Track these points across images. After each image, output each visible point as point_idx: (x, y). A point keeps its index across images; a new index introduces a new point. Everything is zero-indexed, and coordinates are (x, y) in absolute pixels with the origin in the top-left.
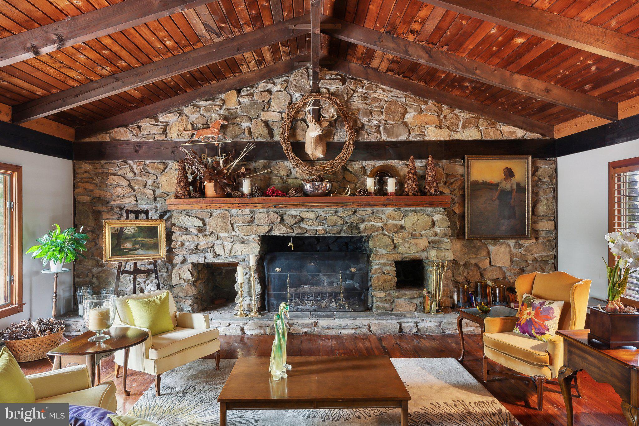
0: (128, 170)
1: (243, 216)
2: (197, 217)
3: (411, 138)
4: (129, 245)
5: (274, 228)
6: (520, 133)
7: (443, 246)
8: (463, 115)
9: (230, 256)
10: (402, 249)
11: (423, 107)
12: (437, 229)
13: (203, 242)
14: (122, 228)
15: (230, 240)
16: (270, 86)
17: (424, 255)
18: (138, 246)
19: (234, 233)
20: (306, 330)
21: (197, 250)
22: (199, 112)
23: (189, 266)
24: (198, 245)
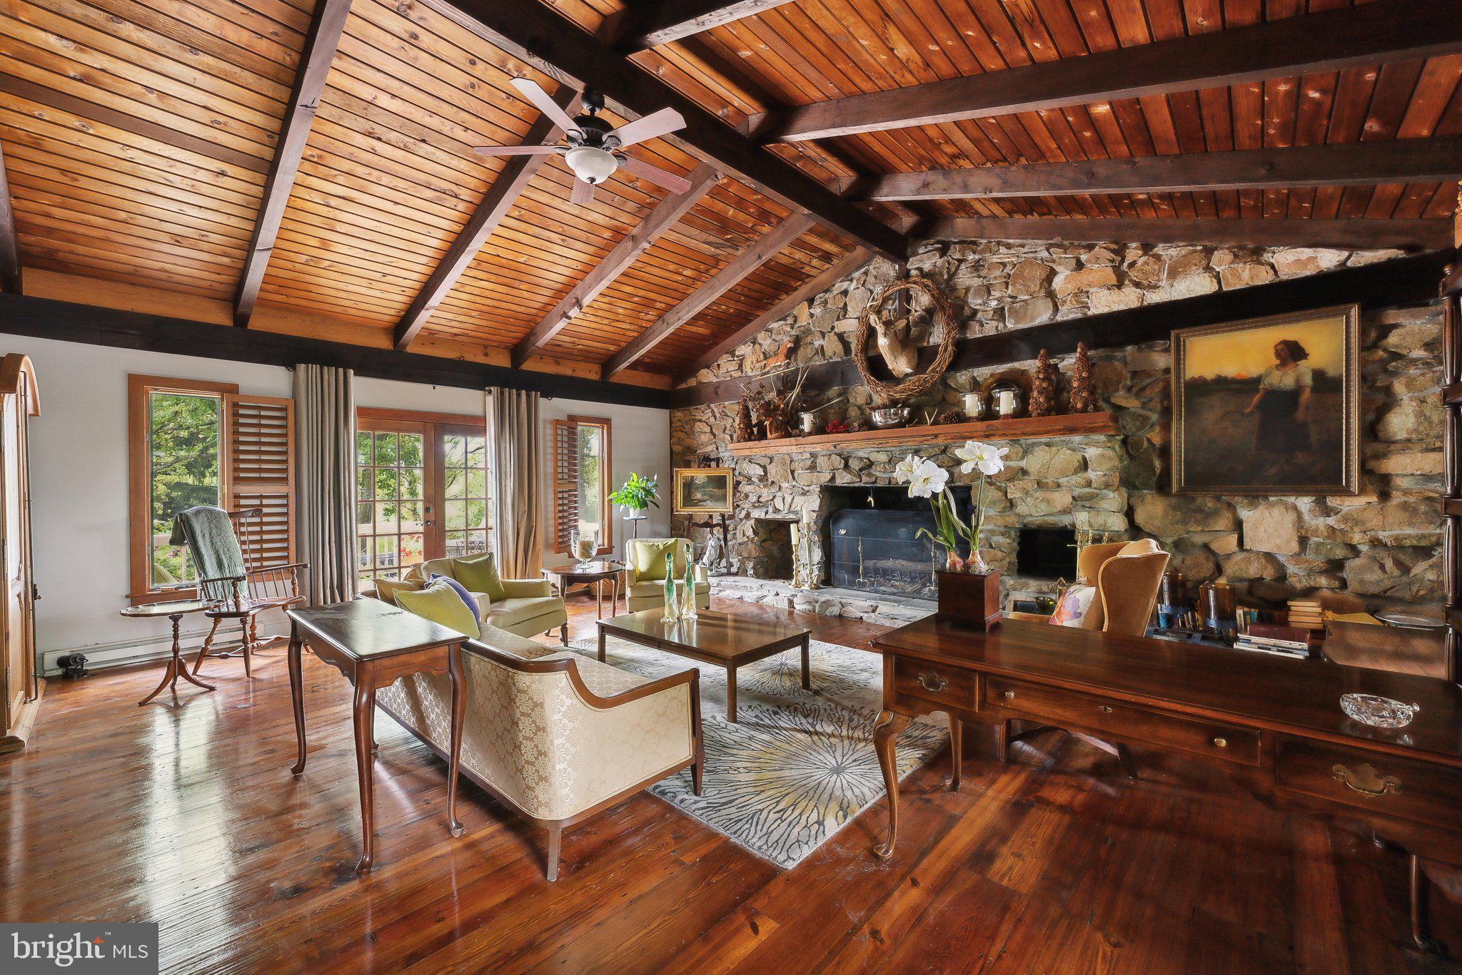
0: (710, 415)
1: (803, 460)
2: (758, 464)
3: (1059, 318)
4: (699, 496)
5: (837, 475)
6: (1328, 259)
7: (1104, 505)
8: (1169, 252)
9: (790, 512)
10: (1022, 509)
11: (1083, 258)
12: (1091, 474)
13: (766, 494)
14: (692, 477)
15: (790, 492)
16: (845, 284)
17: (1066, 520)
18: (706, 497)
19: (794, 483)
20: (862, 614)
21: (759, 504)
22: (771, 337)
23: (753, 522)
24: (760, 497)
